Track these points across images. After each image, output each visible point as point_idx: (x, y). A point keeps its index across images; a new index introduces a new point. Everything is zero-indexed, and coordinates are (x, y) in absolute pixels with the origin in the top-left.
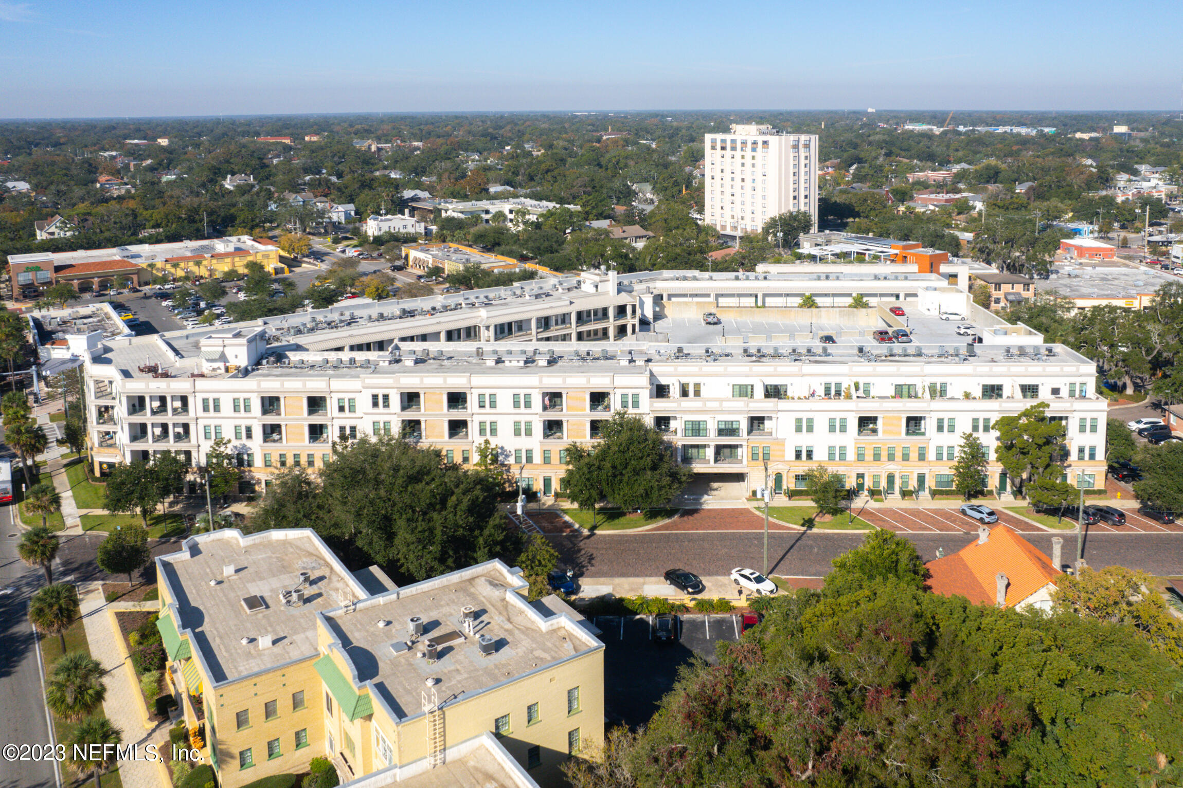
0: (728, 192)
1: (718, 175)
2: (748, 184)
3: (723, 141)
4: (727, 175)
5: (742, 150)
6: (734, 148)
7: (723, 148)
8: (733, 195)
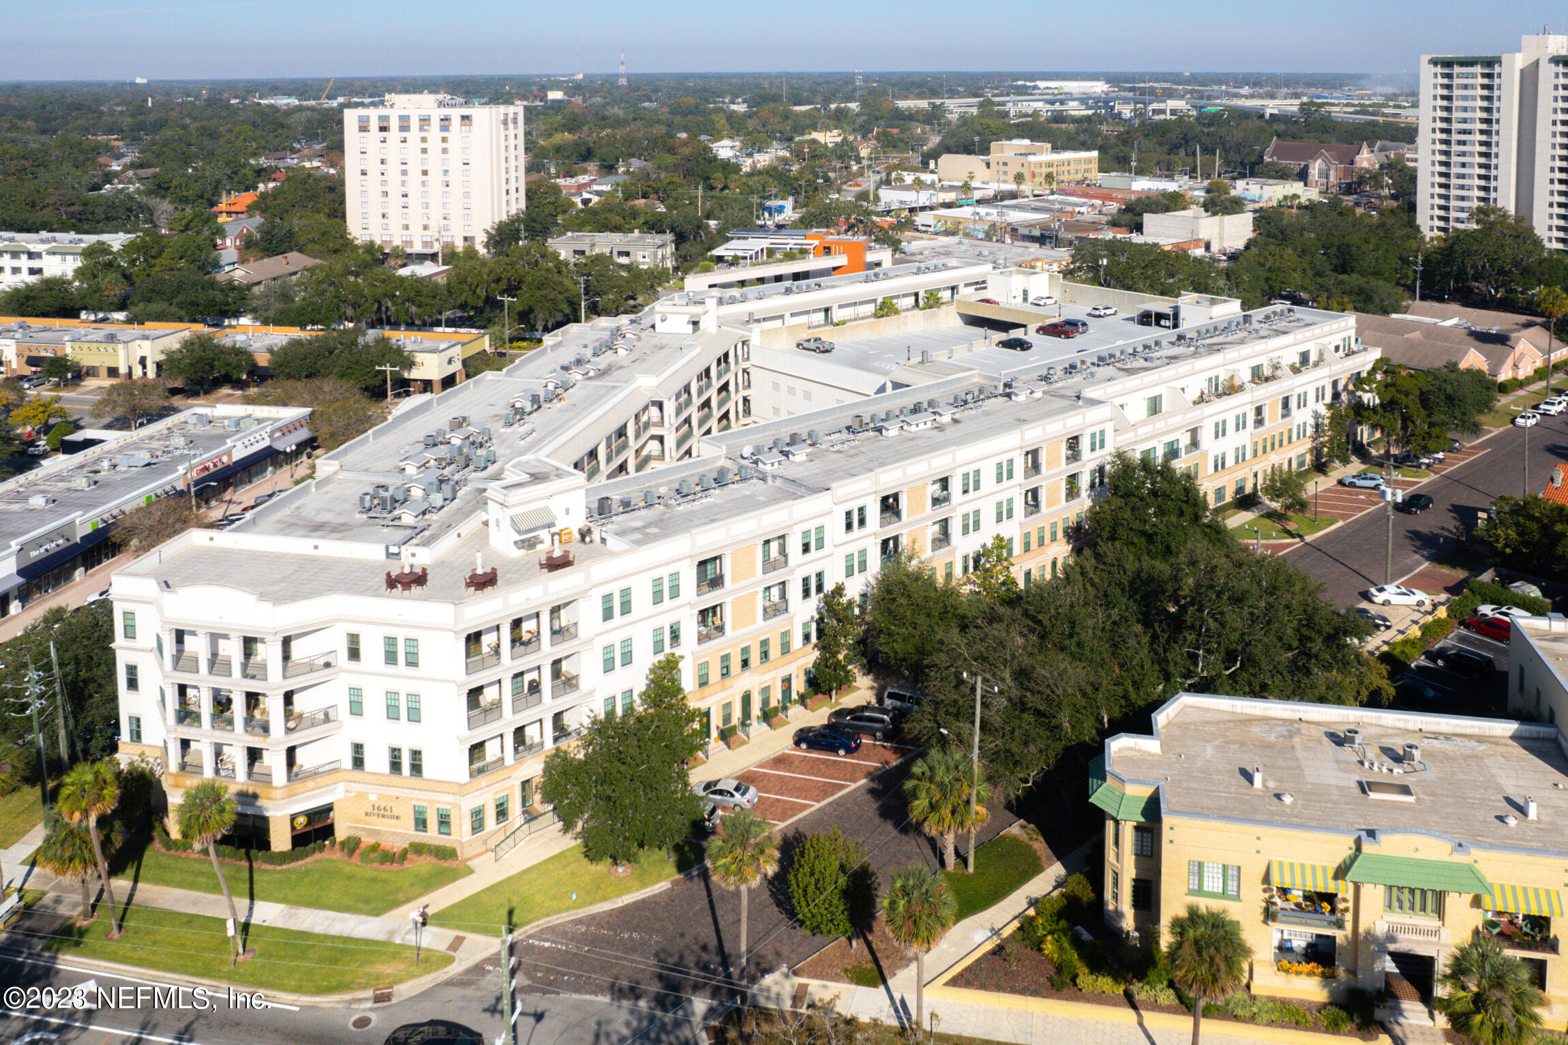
0: (395, 190)
1: (374, 169)
2: (435, 178)
3: (382, 118)
4: (393, 168)
5: (421, 129)
6: (404, 128)
7: (383, 129)
8: (405, 196)
